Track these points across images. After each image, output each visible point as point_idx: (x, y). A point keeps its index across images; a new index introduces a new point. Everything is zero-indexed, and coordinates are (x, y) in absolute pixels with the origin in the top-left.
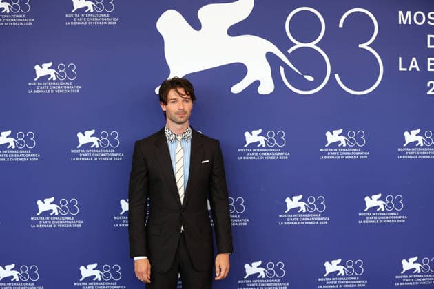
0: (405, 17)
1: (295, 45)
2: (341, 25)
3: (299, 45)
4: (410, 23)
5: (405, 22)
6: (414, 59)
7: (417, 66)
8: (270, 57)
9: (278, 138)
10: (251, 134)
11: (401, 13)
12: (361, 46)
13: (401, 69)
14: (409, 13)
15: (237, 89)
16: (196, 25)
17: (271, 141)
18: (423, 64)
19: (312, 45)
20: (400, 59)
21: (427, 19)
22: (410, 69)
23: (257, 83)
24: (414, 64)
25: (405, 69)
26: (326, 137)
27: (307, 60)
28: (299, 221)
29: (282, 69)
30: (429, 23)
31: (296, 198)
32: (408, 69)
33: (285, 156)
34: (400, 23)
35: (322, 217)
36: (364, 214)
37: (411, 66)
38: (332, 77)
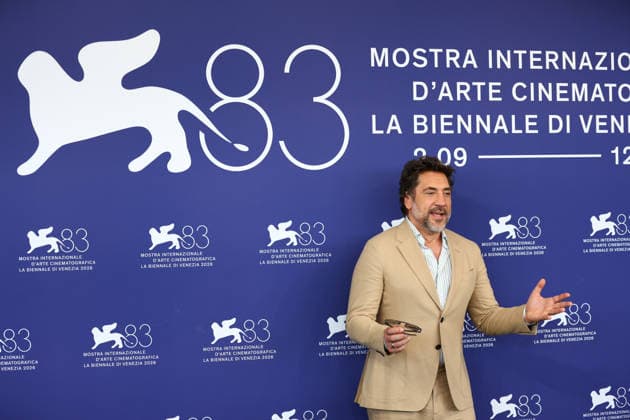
0: (380, 57)
1: (221, 99)
2: (287, 70)
3: (227, 100)
4: (387, 65)
5: (380, 64)
6: (394, 117)
7: (398, 128)
8: (185, 118)
9: (197, 235)
10: (159, 231)
11: (374, 51)
12: (316, 99)
13: (375, 131)
14: (385, 51)
15: (137, 165)
16: (76, 73)
17: (188, 240)
18: (407, 124)
19: (245, 99)
20: (374, 117)
21: (413, 59)
22: (388, 132)
23: (166, 157)
24: (394, 125)
25: (382, 132)
26: (268, 233)
27: (237, 122)
28: (232, 355)
29: (202, 136)
30: (415, 64)
31: (227, 323)
32: (385, 130)
33: (208, 262)
34: (373, 65)
35: (265, 349)
36: (327, 343)
37: (390, 127)
38: (275, 145)
